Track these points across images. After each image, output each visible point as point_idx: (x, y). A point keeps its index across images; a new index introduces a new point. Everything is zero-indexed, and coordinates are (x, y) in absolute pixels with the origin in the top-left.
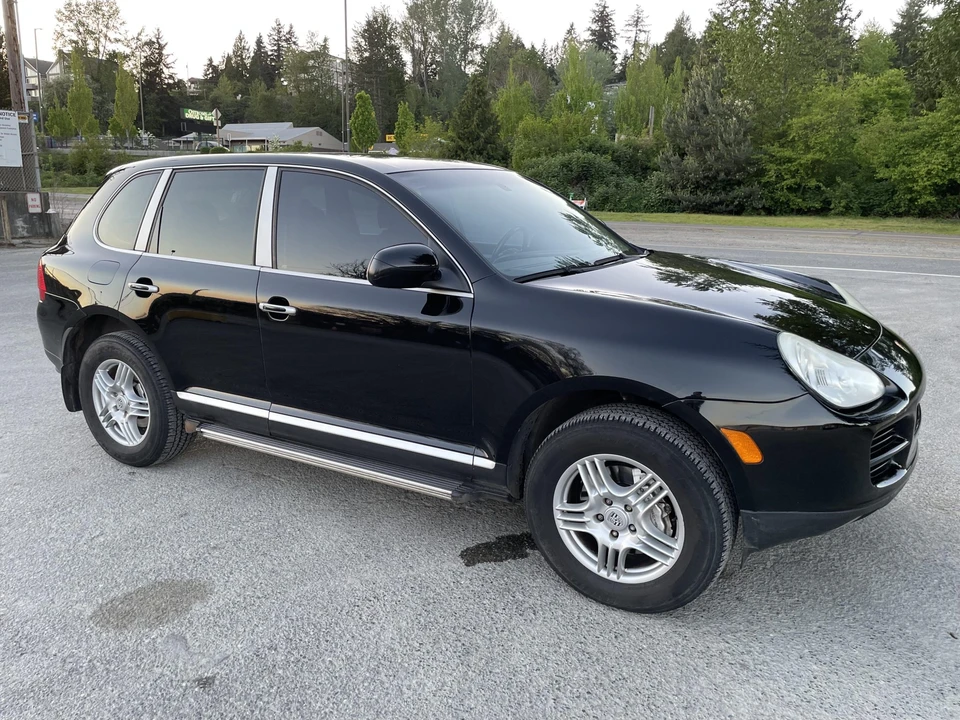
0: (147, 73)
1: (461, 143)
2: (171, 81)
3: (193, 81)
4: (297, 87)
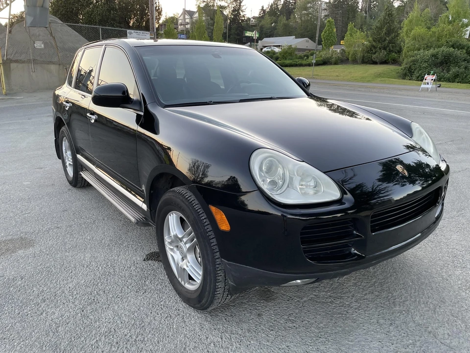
0: (234, 15)
1: (374, 44)
2: (243, 18)
3: (254, 18)
4: (301, 18)
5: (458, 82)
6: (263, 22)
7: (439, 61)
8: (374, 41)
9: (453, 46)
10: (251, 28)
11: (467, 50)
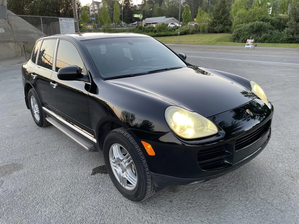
0: (125, 4)
1: (215, 20)
2: (132, 6)
3: (139, 5)
4: (168, 5)
5: (267, 43)
6: (145, 8)
7: (255, 30)
8: (215, 19)
9: (263, 20)
10: (137, 12)
11: (271, 22)
